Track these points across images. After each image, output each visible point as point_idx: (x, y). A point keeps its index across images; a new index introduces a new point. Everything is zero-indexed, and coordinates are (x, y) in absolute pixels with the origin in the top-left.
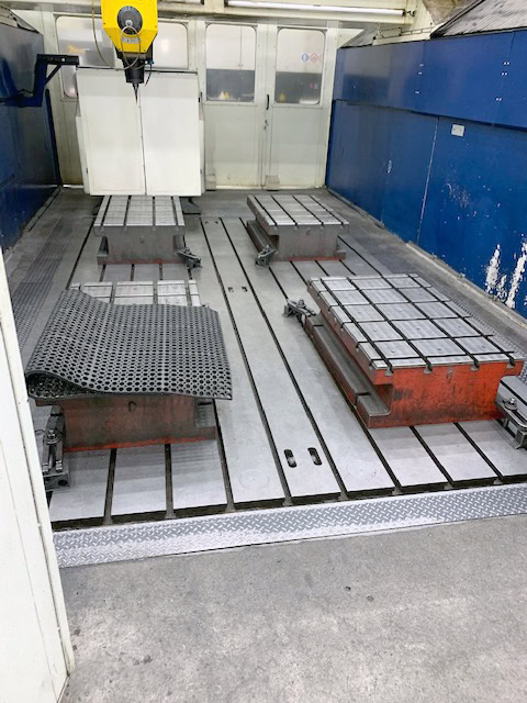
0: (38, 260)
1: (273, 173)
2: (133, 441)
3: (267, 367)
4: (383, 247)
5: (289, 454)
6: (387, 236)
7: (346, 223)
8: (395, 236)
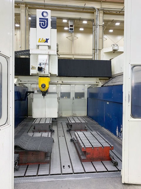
0: (20, 131)
1: (75, 113)
2: (32, 163)
3: (64, 151)
4: (97, 128)
5: (64, 166)
6: (99, 126)
7: (87, 122)
8: (100, 126)
